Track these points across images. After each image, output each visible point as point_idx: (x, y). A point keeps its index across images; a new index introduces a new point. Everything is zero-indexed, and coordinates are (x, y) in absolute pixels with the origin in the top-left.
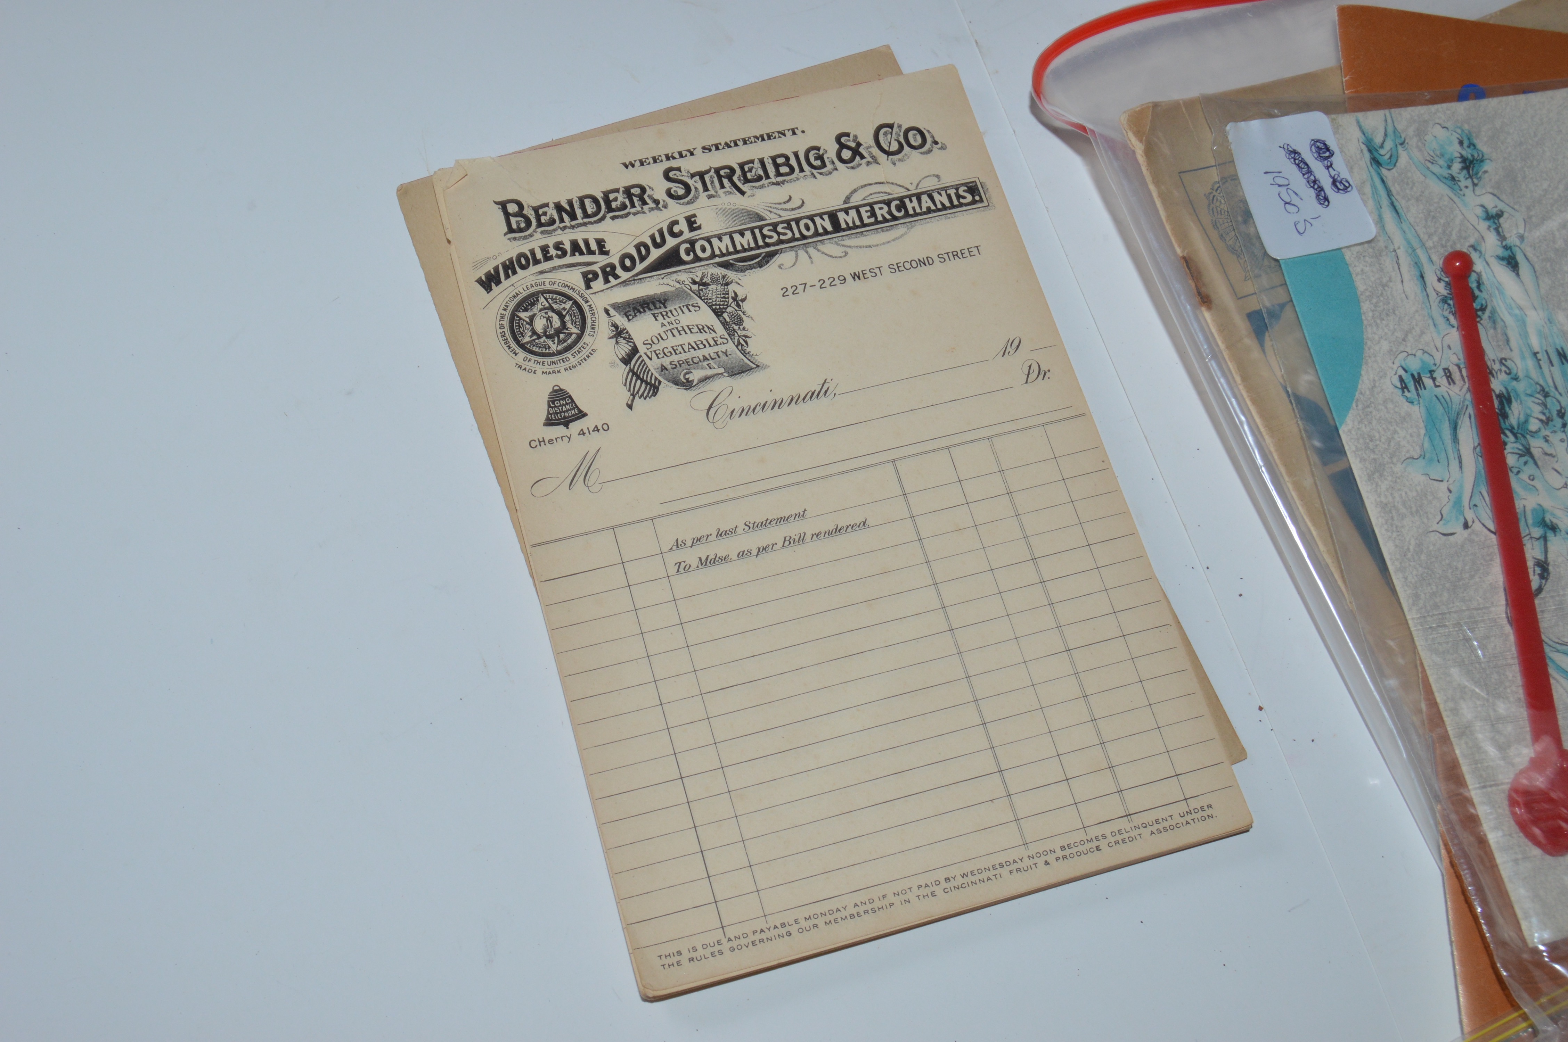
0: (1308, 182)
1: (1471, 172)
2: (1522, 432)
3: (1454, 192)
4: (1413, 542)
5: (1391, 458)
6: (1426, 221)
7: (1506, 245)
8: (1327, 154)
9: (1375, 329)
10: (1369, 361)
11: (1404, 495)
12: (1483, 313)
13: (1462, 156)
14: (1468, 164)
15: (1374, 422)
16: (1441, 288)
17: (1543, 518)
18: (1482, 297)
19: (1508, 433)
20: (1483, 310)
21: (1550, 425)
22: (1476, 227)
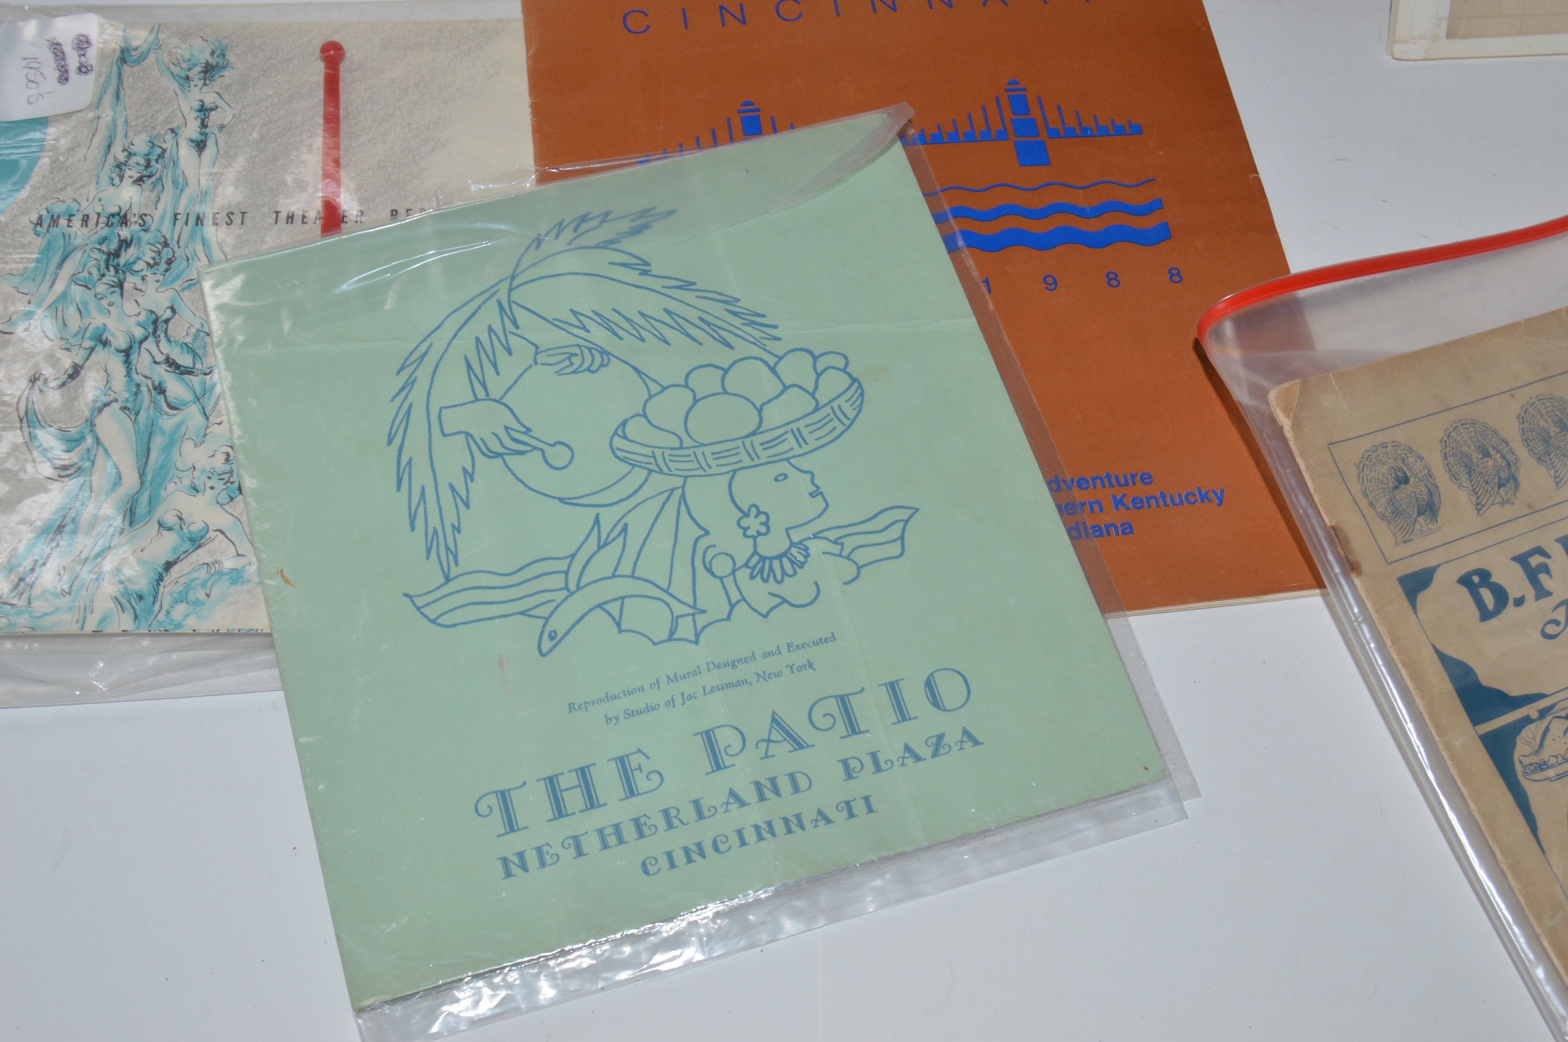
0: (57, 66)
1: (208, 75)
2: (125, 270)
3: (182, 88)
7: (204, 132)
8: (86, 46)
12: (149, 179)
14: (209, 69)
16: (122, 157)
17: (102, 335)
18: (156, 167)
19: (112, 269)
20: (150, 176)
21: (154, 268)
22: (185, 116)
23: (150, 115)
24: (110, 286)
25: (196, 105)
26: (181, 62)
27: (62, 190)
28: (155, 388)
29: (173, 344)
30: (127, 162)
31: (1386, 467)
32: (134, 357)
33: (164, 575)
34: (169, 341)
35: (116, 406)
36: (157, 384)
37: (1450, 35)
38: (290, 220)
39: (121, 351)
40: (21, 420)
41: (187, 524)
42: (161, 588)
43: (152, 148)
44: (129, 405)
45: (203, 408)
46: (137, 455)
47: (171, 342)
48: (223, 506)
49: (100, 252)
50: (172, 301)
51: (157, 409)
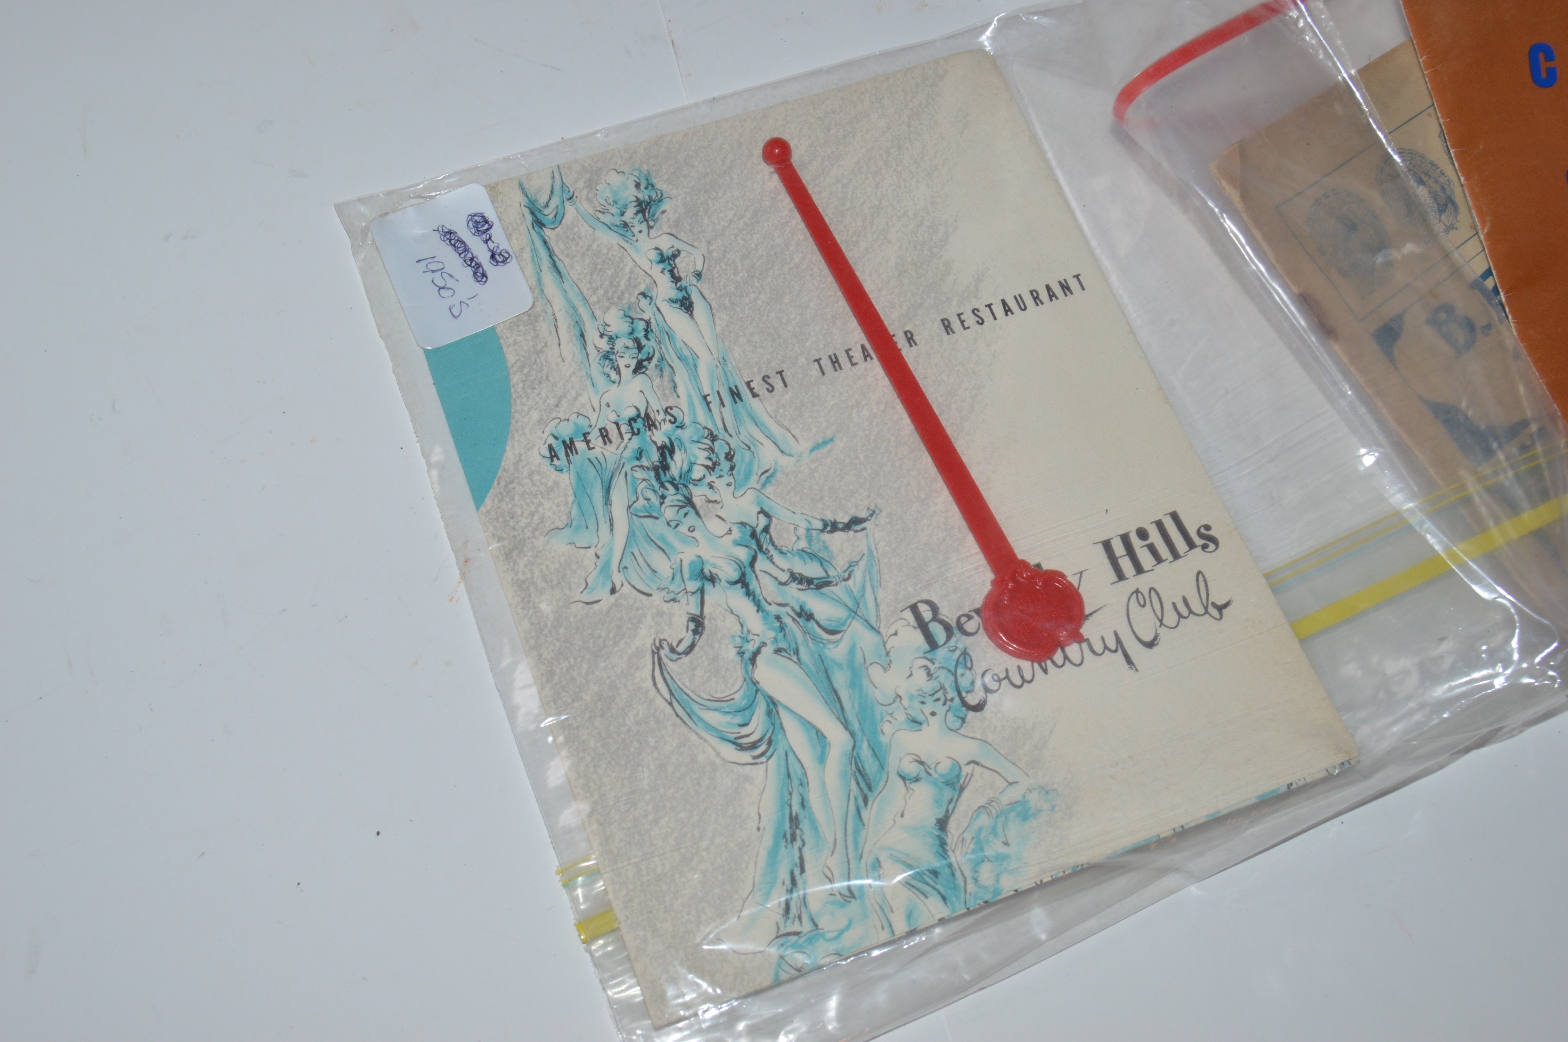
0: (465, 261)
1: (647, 214)
2: (685, 482)
3: (626, 239)
4: (551, 617)
5: (533, 532)
6: (591, 275)
7: (681, 286)
8: (486, 226)
9: (524, 400)
10: (516, 435)
11: (544, 567)
12: (650, 363)
13: (638, 199)
14: (644, 207)
15: (517, 498)
16: (603, 344)
17: (702, 570)
18: (650, 345)
19: (668, 485)
20: (649, 359)
21: (716, 470)
22: (648, 272)
23: (607, 283)
24: (678, 508)
25: (654, 255)
26: (608, 207)
27: (557, 406)
28: (799, 615)
29: (788, 554)
30: (612, 349)
32: (753, 585)
33: (945, 838)
34: (782, 552)
35: (767, 651)
36: (798, 610)
38: (836, 365)
39: (736, 583)
40: (671, 704)
41: (932, 766)
42: (950, 854)
43: (632, 323)
44: (783, 645)
45: (866, 621)
46: (826, 702)
47: (786, 554)
48: (958, 731)
49: (643, 469)
50: (758, 504)
51: (815, 639)
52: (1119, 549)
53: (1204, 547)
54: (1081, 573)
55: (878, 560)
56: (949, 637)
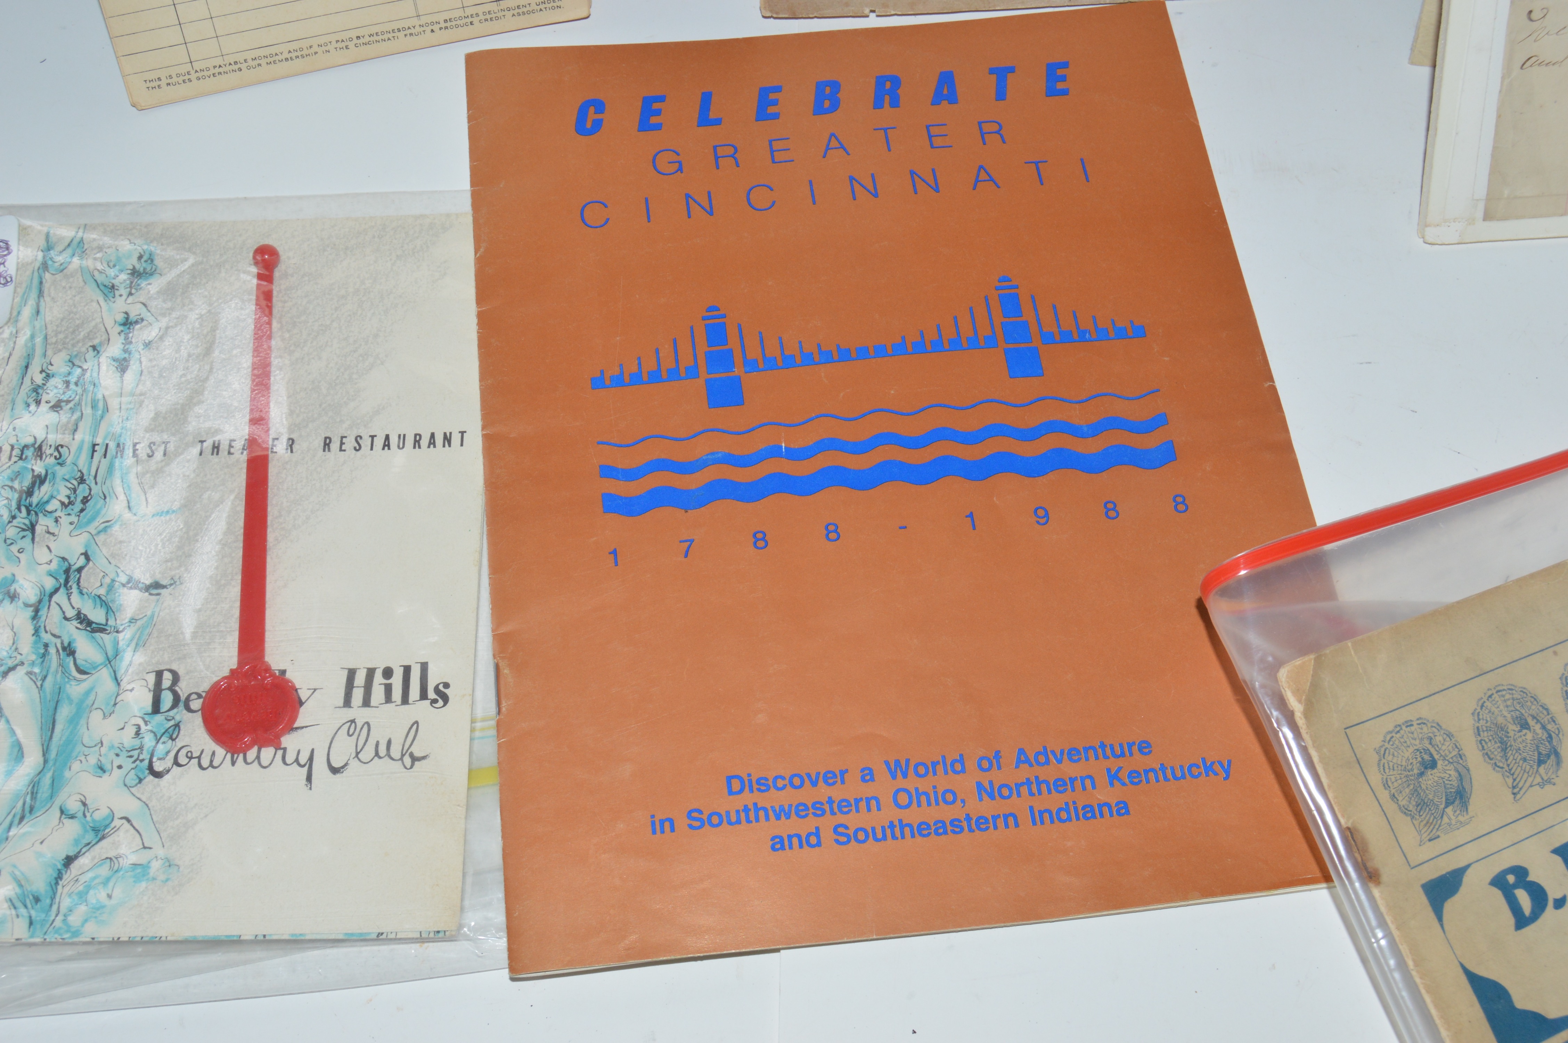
1: (134, 282)
2: (38, 511)
3: (107, 298)
6: (62, 320)
7: (128, 349)
8: (6, 253)
13: (134, 268)
14: (135, 276)
16: (39, 379)
17: (10, 586)
19: (23, 509)
20: (68, 402)
21: (68, 508)
22: (108, 330)
23: (71, 330)
24: (21, 530)
25: (120, 318)
28: (64, 649)
29: (86, 596)
30: (44, 384)
31: (1411, 750)
32: (43, 612)
33: (64, 872)
34: (81, 593)
35: (21, 671)
36: (66, 645)
37: (1488, 216)
38: (216, 450)
39: (30, 606)
41: (91, 811)
42: (60, 887)
43: (72, 368)
44: (36, 669)
45: (115, 672)
46: (41, 728)
47: (83, 595)
48: (130, 789)
49: (12, 490)
50: (86, 546)
51: (65, 673)
52: (360, 679)
53: (434, 701)
54: (315, 690)
55: (155, 625)
56: (172, 708)
